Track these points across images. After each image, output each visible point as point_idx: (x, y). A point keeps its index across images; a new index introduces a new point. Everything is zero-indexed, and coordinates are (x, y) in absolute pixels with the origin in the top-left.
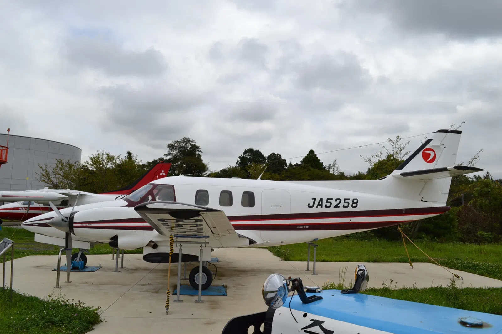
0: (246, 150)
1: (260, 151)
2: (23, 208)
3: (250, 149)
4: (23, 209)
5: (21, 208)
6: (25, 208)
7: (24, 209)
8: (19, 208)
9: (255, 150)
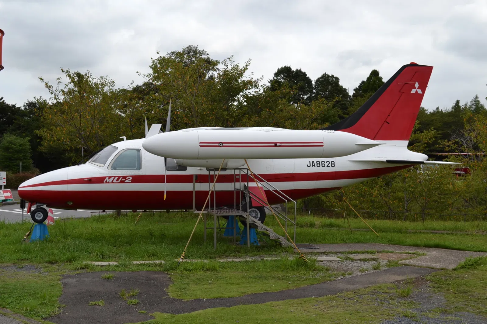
0: (279, 69)
1: (303, 71)
2: (115, 177)
3: (285, 67)
4: (114, 181)
5: (110, 177)
6: (119, 177)
7: (117, 180)
8: (105, 177)
9: (294, 69)
